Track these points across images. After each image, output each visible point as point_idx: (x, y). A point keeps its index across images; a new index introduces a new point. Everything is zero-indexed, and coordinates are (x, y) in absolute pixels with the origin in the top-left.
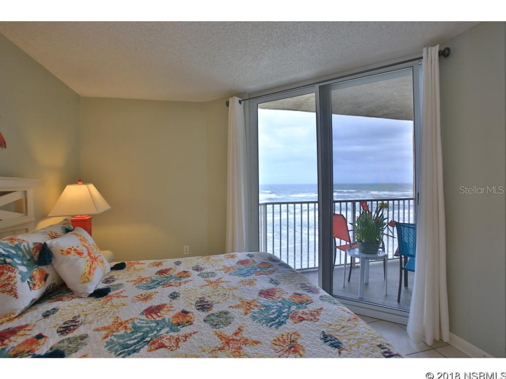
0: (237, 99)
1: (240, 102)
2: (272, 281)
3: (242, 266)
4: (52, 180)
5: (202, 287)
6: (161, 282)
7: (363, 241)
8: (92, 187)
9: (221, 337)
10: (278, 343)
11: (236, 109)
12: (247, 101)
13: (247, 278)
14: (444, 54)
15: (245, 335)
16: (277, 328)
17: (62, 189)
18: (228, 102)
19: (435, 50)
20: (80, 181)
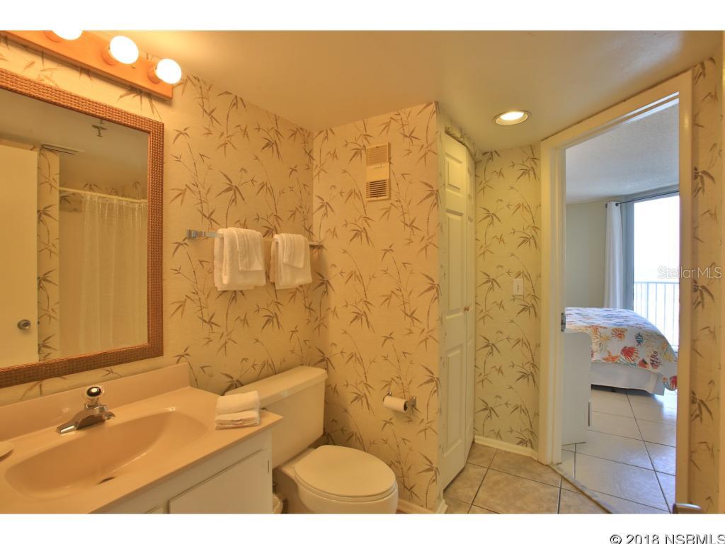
0: (614, 203)
1: (617, 205)
10: (615, 331)
12: (623, 205)
18: (607, 204)
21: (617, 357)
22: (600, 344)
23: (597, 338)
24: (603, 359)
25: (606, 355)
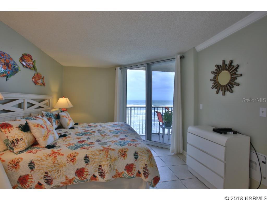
0: (119, 68)
1: (120, 69)
2: (125, 136)
3: (116, 130)
4: (55, 96)
5: (99, 136)
6: (84, 134)
7: (165, 122)
8: (67, 99)
9: (103, 147)
10: (121, 151)
11: (119, 71)
12: (123, 69)
13: (116, 135)
14: (182, 58)
15: (111, 147)
16: (122, 146)
17: (58, 99)
18: (116, 69)
19: (179, 56)
20: (64, 97)
21: (122, 173)
22: (110, 165)
23: (108, 160)
24: (113, 177)
25: (115, 173)
